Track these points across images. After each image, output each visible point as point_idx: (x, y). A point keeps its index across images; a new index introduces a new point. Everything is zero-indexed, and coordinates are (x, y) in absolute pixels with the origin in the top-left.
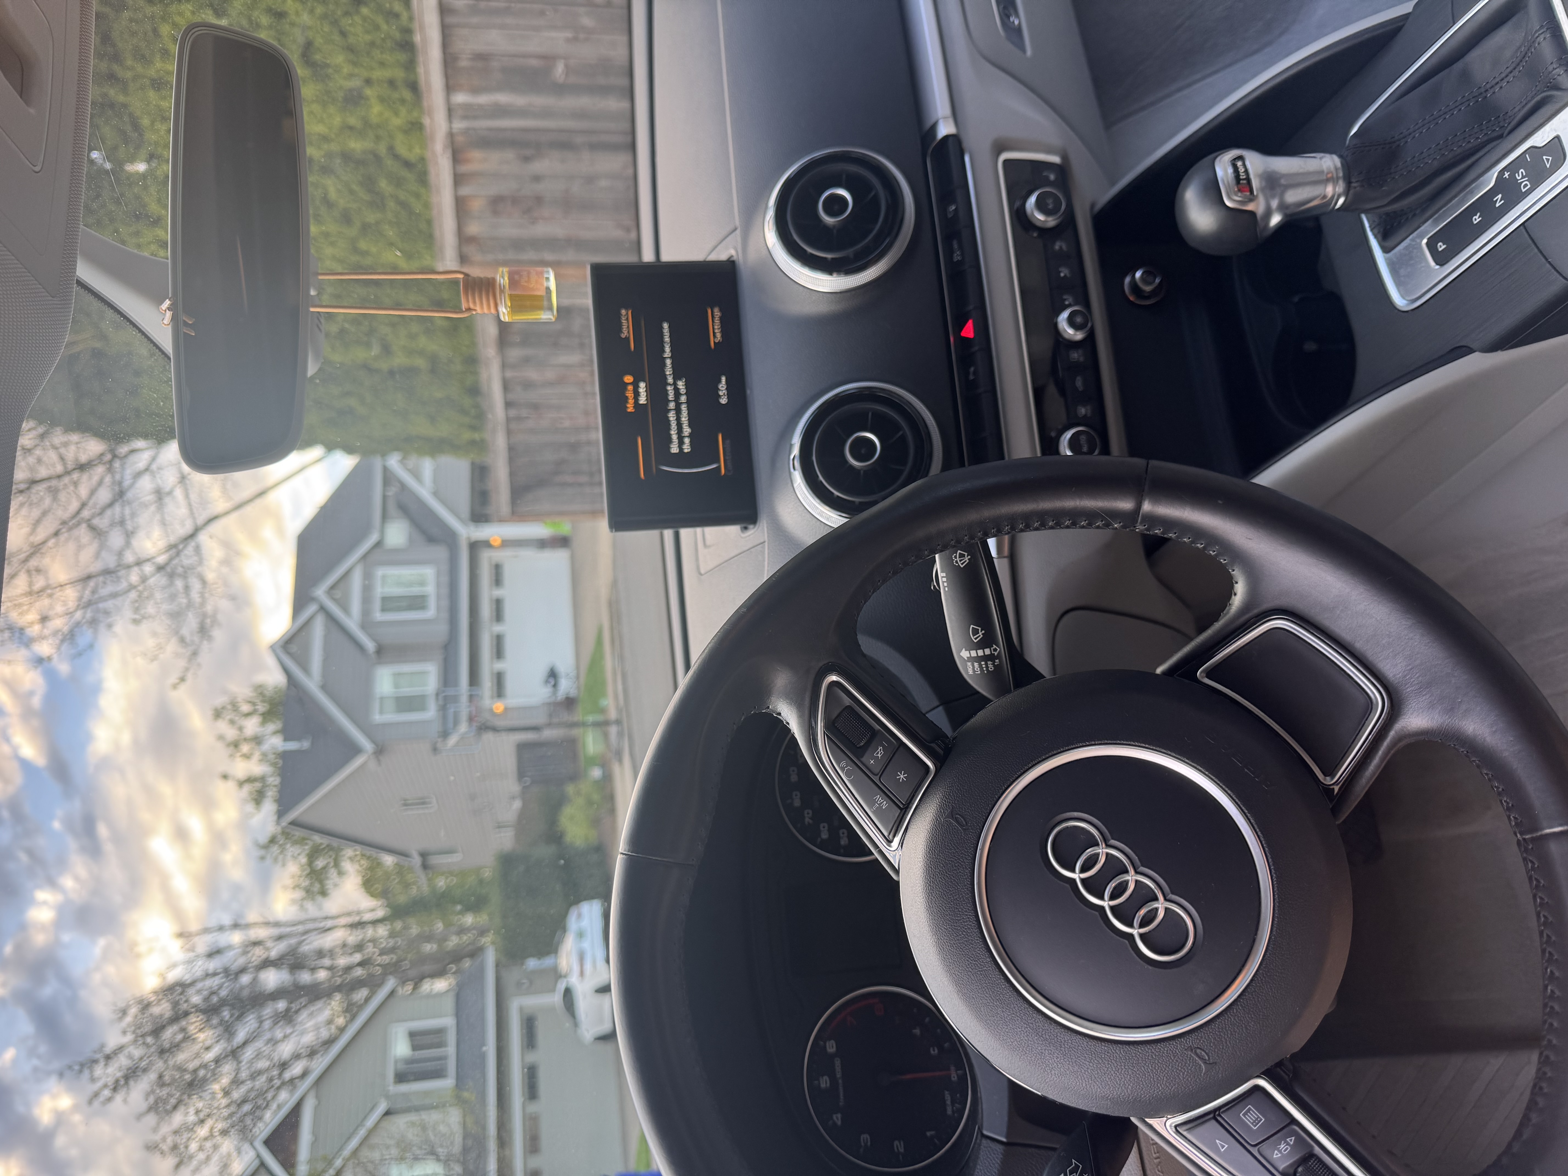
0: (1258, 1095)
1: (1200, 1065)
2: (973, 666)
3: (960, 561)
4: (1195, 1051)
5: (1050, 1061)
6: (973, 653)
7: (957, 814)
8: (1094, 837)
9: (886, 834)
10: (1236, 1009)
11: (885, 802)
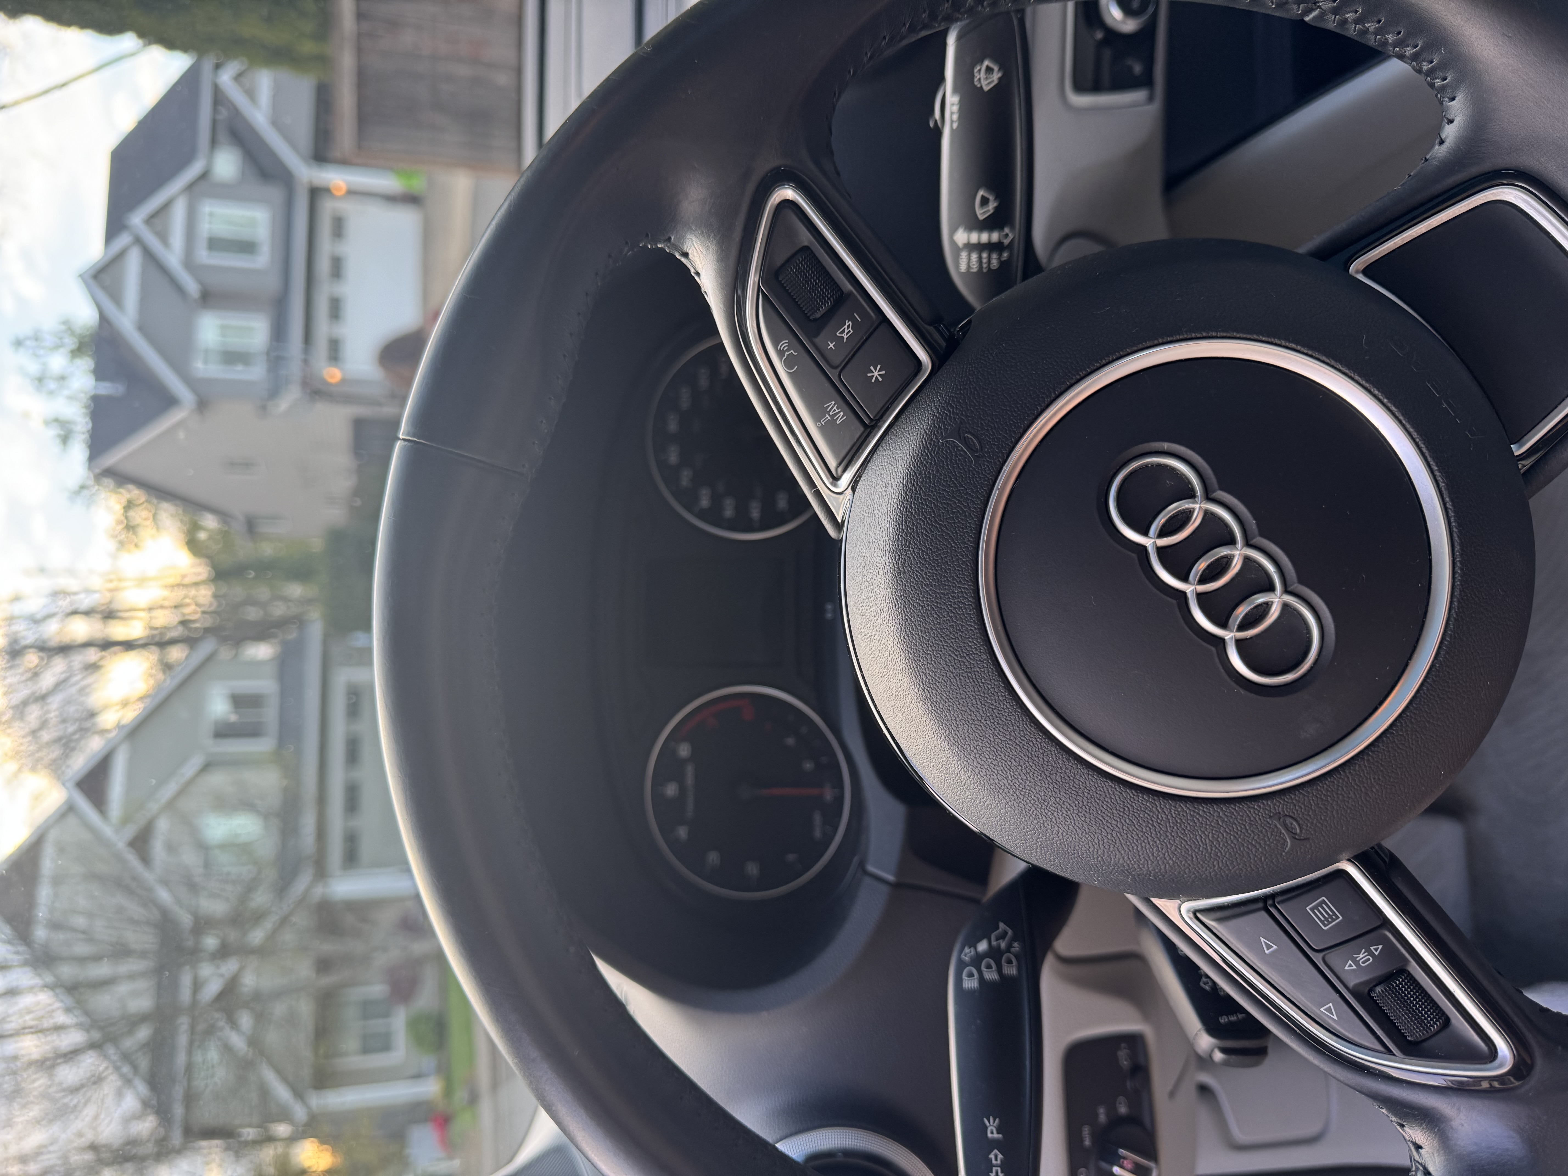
0: (1339, 883)
1: (1285, 841)
2: (969, 259)
3: (987, 78)
4: (1285, 821)
5: (1055, 814)
6: (974, 237)
7: (966, 432)
8: (1189, 482)
9: (832, 463)
10: (1360, 765)
11: (842, 413)
